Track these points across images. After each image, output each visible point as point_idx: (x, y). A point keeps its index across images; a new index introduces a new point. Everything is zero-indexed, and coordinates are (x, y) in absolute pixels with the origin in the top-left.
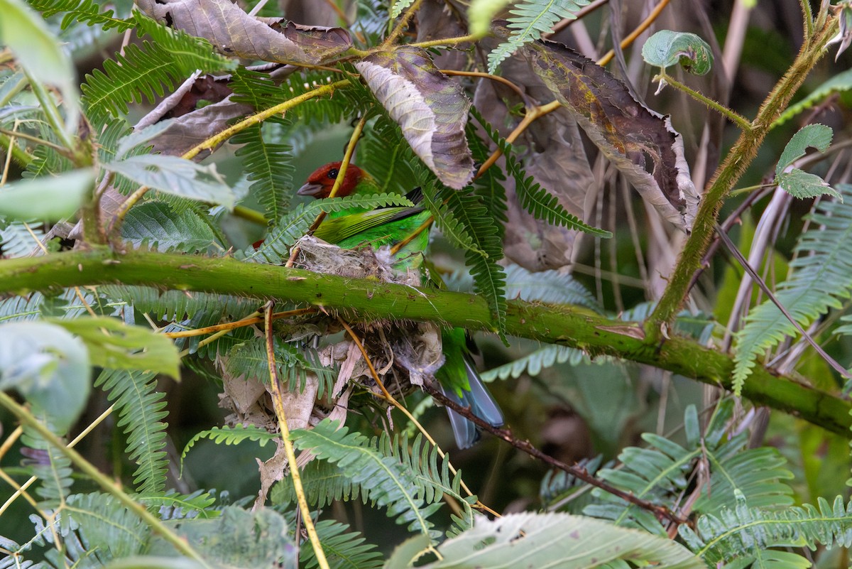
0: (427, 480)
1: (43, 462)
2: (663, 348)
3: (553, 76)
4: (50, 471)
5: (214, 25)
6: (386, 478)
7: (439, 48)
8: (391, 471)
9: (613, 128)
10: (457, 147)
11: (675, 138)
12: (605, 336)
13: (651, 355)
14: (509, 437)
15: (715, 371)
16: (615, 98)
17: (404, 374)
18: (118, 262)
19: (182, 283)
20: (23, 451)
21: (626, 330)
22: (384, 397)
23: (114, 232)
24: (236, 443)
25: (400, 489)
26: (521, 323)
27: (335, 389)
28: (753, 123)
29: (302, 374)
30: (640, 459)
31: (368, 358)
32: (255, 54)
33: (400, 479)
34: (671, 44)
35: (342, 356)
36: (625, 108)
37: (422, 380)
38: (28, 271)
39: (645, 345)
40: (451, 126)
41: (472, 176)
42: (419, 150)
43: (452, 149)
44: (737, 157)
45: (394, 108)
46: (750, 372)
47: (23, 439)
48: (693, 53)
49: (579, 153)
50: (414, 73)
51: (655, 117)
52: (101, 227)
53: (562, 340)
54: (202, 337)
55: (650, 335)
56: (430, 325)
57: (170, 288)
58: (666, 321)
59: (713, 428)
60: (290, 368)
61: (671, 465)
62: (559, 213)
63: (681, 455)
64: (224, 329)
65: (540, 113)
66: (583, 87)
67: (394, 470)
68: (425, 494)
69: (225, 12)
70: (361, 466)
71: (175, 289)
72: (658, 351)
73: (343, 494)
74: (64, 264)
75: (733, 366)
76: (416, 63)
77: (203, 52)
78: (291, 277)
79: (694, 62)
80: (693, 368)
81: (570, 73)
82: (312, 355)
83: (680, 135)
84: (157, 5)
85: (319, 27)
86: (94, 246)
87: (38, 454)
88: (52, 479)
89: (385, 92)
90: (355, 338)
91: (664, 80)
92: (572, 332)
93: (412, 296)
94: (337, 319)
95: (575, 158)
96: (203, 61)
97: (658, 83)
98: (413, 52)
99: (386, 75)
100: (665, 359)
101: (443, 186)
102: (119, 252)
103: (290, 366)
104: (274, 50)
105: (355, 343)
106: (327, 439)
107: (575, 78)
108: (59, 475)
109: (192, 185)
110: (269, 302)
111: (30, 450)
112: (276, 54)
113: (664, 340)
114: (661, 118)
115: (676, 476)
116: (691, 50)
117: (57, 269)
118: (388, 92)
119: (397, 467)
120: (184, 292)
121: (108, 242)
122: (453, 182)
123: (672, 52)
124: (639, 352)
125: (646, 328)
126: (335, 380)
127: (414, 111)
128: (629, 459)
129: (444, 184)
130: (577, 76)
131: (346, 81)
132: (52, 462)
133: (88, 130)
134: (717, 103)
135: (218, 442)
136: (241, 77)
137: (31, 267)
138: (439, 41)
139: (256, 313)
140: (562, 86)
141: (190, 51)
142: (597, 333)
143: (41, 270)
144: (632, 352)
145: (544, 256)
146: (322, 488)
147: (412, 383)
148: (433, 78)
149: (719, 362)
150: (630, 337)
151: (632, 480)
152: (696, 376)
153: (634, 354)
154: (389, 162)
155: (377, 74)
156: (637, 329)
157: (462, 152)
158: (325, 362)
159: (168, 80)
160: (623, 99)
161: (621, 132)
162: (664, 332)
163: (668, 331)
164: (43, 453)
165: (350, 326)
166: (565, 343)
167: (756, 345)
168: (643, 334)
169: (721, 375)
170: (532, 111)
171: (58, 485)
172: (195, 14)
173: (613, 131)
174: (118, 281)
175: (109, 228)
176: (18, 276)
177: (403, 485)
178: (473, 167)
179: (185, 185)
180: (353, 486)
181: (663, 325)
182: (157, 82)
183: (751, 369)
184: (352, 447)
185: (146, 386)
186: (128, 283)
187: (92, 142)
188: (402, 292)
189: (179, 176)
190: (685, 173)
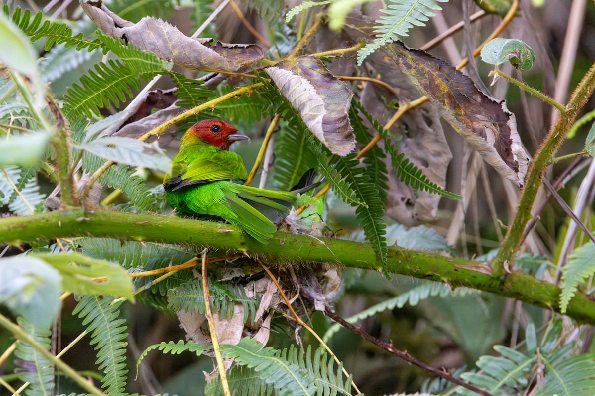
0: (325, 382)
1: (32, 370)
2: (507, 280)
3: (415, 74)
4: (37, 377)
5: (159, 43)
6: (291, 380)
7: (330, 58)
8: (296, 375)
9: (462, 111)
10: (343, 126)
11: (510, 117)
12: (462, 272)
13: (498, 286)
14: (392, 348)
15: (547, 297)
16: (463, 89)
17: (310, 303)
18: (88, 219)
19: (137, 235)
20: (16, 362)
21: (477, 267)
22: (295, 320)
23: (84, 197)
24: (179, 353)
25: (302, 388)
26: (398, 262)
27: (257, 315)
28: (567, 106)
29: (231, 305)
30: (492, 364)
31: (283, 292)
32: (191, 64)
33: (301, 381)
34: (502, 47)
35: (262, 289)
36: (471, 97)
37: (324, 307)
38: (20, 226)
39: (493, 278)
40: (339, 112)
41: (354, 146)
42: (314, 129)
43: (339, 128)
44: (556, 133)
45: (295, 100)
46: (573, 295)
47: (16, 353)
48: (519, 54)
49: (440, 137)
50: (312, 75)
51: (495, 102)
52: (74, 193)
53: (429, 276)
54: (155, 277)
55: (496, 271)
56: (328, 265)
57: (130, 239)
58: (508, 260)
59: (547, 340)
60: (221, 301)
61: (515, 368)
62: (423, 181)
63: (523, 361)
64: (171, 270)
65: (410, 107)
66: (438, 81)
67: (298, 374)
68: (323, 392)
69: (167, 33)
70: (273, 371)
71: (133, 240)
72: (503, 283)
73: (260, 391)
74: (47, 221)
75: (560, 291)
76: (313, 68)
77: (147, 57)
78: (221, 230)
79: (520, 61)
80: (530, 296)
81: (429, 71)
82: (240, 290)
83: (513, 114)
84: (115, 28)
85: (239, 45)
86: (70, 208)
87: (28, 365)
88: (38, 384)
89: (288, 89)
90: (272, 276)
91: (497, 74)
92: (436, 269)
93: (314, 244)
94: (257, 262)
95: (437, 141)
96: (147, 64)
97: (494, 76)
98: (310, 60)
99: (288, 76)
100: (508, 288)
101: (332, 154)
102: (90, 212)
103: (220, 299)
104: (205, 61)
105: (272, 280)
106: (247, 351)
107: (432, 75)
108: (43, 380)
109: (140, 157)
110: (206, 249)
111: (22, 362)
112: (206, 64)
113: (507, 274)
114: (499, 103)
115: (519, 377)
116: (518, 52)
117: (42, 224)
118: (290, 88)
119: (300, 373)
120: (139, 241)
121: (80, 204)
122: (339, 151)
123: (503, 54)
124: (488, 284)
125: (493, 266)
126: (257, 309)
127: (309, 101)
128: (485, 365)
129: (332, 152)
130: (434, 73)
131: (261, 84)
132: (38, 371)
133: (63, 121)
134: (538, 92)
135: (165, 352)
136: (182, 85)
137: (22, 223)
138: (330, 52)
139: (196, 258)
140: (423, 81)
141: (137, 57)
142: (456, 270)
143: (30, 226)
144: (483, 283)
145: (416, 215)
146: (245, 386)
147: (316, 309)
148: (326, 79)
149: (550, 291)
150: (480, 272)
151: (487, 381)
152: (532, 301)
153: (484, 285)
154: (298, 150)
155: (281, 76)
156: (486, 267)
157: (346, 130)
158: (250, 294)
159: (129, 89)
160: (470, 90)
161: (469, 113)
162: (506, 267)
163: (510, 268)
164: (32, 364)
165: (268, 266)
166: (431, 277)
167: (577, 276)
168: (491, 270)
169: (551, 300)
170: (403, 105)
171: (42, 387)
172: (145, 36)
173: (462, 112)
174: (89, 233)
175: (81, 194)
176: (12, 230)
177: (304, 386)
178: (354, 140)
179: (135, 157)
180: (268, 386)
181: (505, 263)
182: (120, 90)
183: (574, 293)
184: (266, 357)
185: (111, 314)
186: (97, 236)
187: (66, 129)
188: (306, 240)
189: (131, 151)
190: (517, 142)
